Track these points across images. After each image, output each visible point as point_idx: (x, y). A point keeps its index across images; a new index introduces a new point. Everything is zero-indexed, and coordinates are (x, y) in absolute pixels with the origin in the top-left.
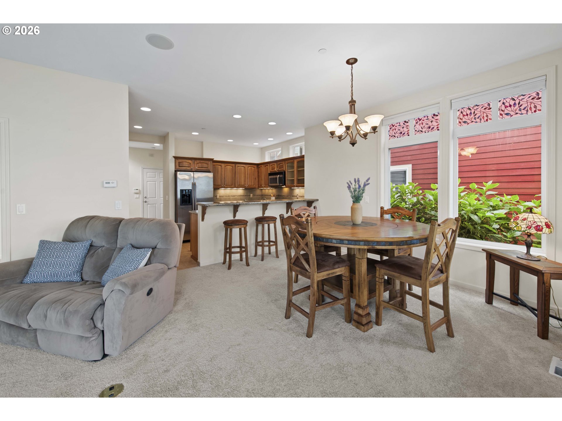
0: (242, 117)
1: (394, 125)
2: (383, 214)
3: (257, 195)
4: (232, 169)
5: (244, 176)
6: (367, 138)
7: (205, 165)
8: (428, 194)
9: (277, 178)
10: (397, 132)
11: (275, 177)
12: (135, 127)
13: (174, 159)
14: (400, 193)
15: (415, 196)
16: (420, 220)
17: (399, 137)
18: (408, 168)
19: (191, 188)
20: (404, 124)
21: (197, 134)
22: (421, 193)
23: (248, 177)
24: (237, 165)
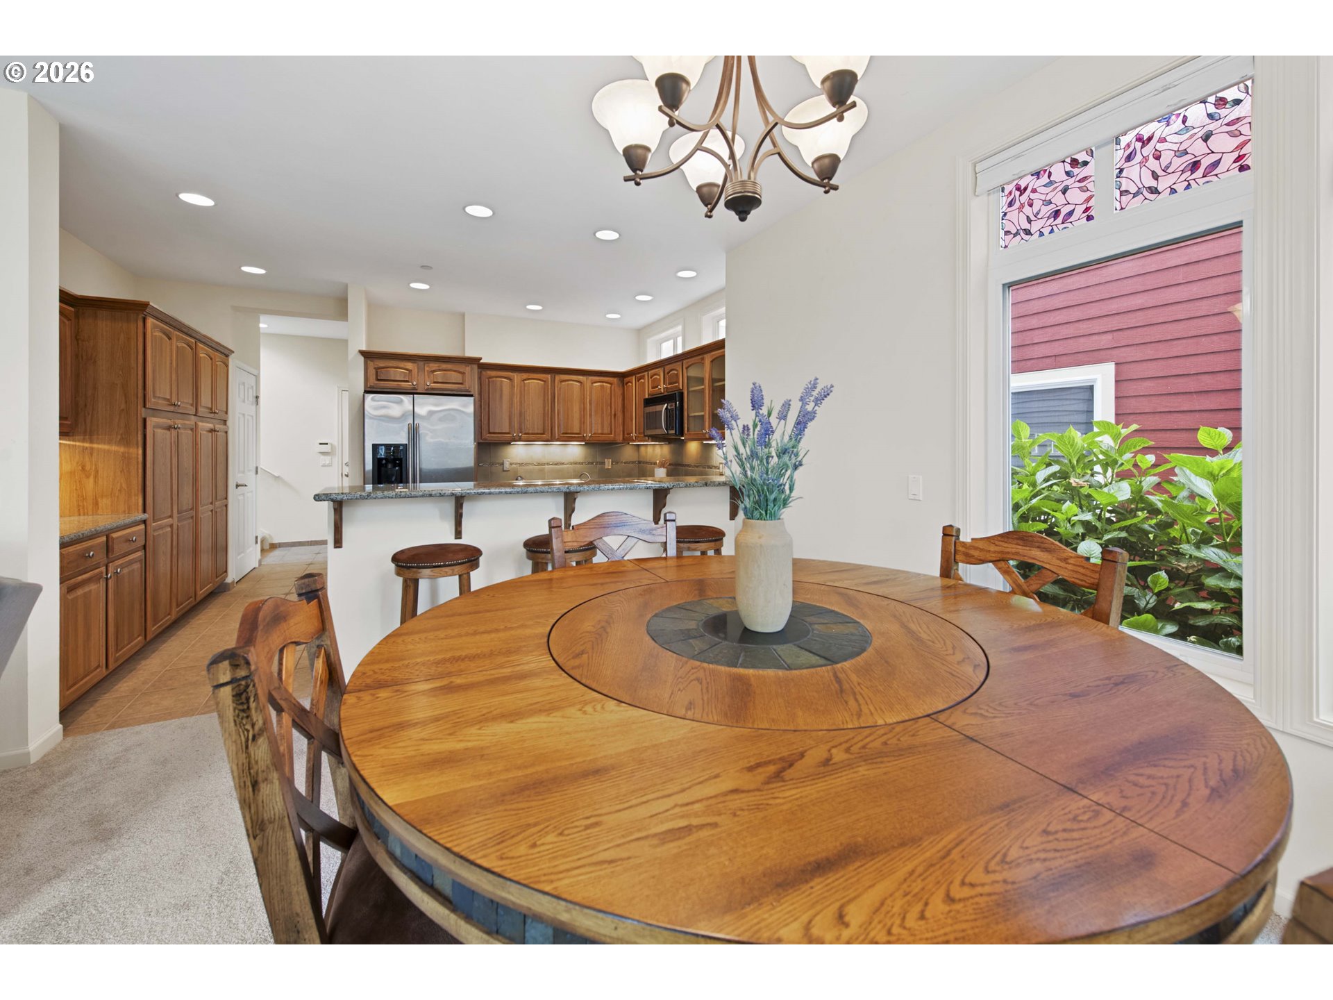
0: (494, 214)
1: (1026, 189)
2: (957, 563)
3: (625, 463)
4: (545, 389)
5: (580, 408)
6: (835, 188)
7: (455, 377)
8: (1188, 472)
9: (662, 412)
10: (1038, 213)
11: (658, 408)
12: (246, 269)
13: (362, 359)
14: (1058, 462)
15: (1123, 476)
16: (1149, 579)
17: (1046, 231)
18: (1101, 377)
19: (405, 441)
20: (1068, 173)
21: (425, 287)
22: (1155, 466)
23: (590, 410)
24: (558, 377)
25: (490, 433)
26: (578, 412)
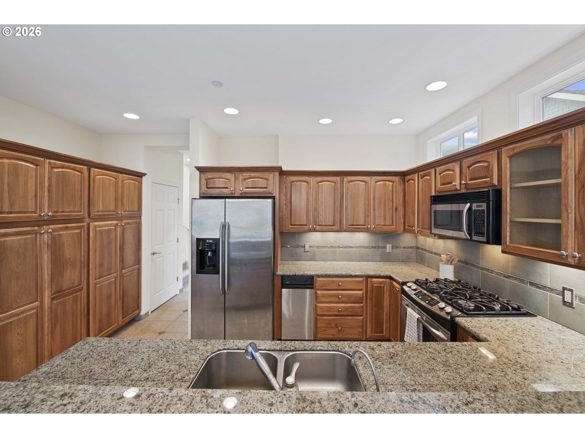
3: (404, 248)
4: (335, 188)
5: (365, 204)
7: (261, 182)
9: (463, 211)
11: (455, 207)
13: (198, 173)
19: (218, 236)
23: (374, 205)
24: (346, 179)
25: (292, 225)
26: (363, 207)
